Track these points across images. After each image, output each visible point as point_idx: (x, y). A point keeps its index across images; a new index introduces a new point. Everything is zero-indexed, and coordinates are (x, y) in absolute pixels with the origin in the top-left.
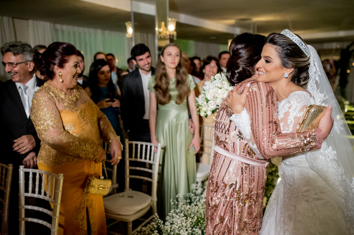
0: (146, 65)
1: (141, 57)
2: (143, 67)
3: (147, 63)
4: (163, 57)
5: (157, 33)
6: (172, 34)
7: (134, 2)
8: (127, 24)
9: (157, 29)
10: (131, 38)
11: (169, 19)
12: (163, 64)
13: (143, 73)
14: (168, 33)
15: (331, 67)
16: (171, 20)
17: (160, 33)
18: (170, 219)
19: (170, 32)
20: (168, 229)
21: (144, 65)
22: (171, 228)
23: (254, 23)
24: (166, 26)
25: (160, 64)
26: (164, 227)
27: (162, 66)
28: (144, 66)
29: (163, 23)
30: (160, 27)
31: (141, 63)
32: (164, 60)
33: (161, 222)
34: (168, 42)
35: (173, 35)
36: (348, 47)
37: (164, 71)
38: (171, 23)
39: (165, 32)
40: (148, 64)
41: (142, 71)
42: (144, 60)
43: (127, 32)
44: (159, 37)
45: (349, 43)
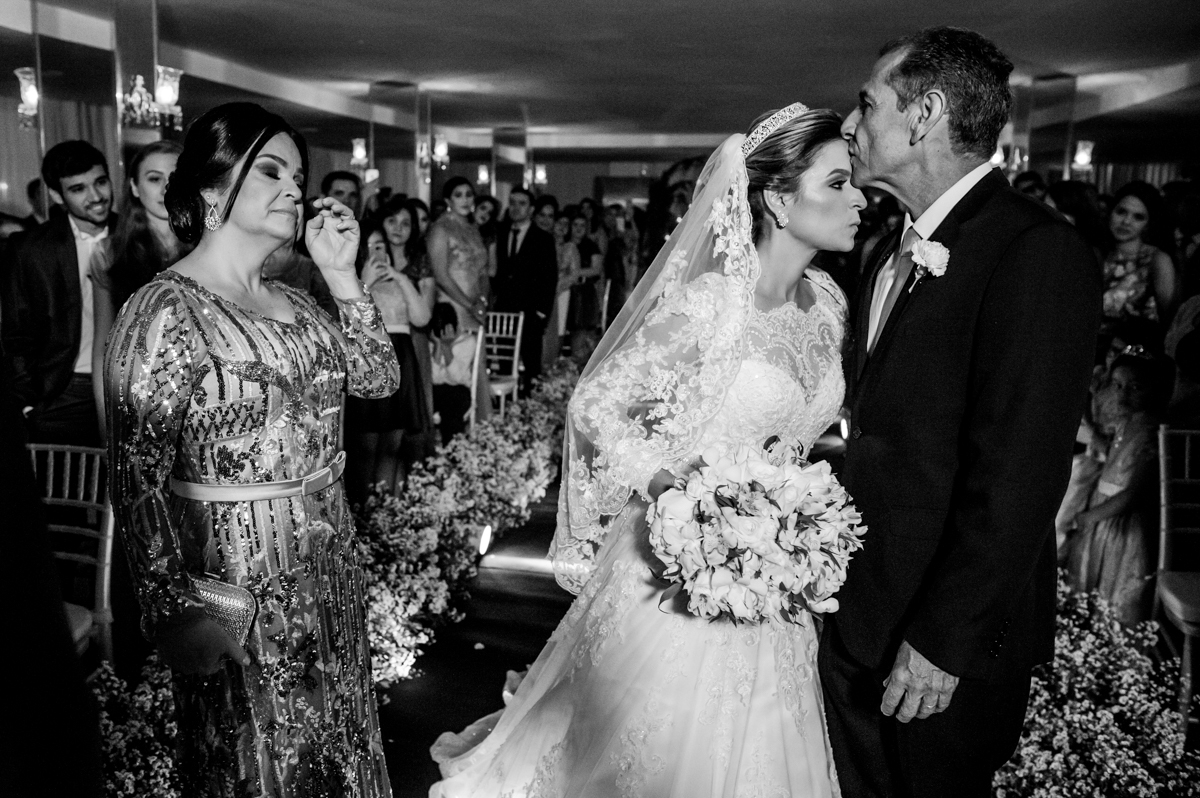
0: (94, 203)
1: (78, 179)
2: (83, 212)
3: (97, 199)
4: (136, 182)
5: (121, 107)
6: (167, 112)
7: (42, 7)
8: (18, 72)
9: (119, 95)
10: (36, 118)
11: (160, 69)
12: (137, 203)
13: (81, 230)
14: (155, 109)
15: (628, 225)
16: (165, 72)
17: (130, 108)
18: (153, 673)
19: (162, 106)
20: (144, 703)
21: (87, 203)
22: (155, 698)
23: (425, 96)
24: (150, 87)
25: (130, 204)
26: (131, 699)
27: (135, 211)
28: (88, 208)
29: (140, 80)
30: (129, 89)
31: (79, 200)
32: (139, 192)
33: (121, 683)
34: (155, 136)
35: (172, 117)
36: (667, 174)
37: (140, 226)
38: (165, 79)
39: (145, 106)
40: (102, 201)
41: (77, 225)
42: (86, 191)
43: (23, 97)
44: (128, 120)
45: (666, 166)
